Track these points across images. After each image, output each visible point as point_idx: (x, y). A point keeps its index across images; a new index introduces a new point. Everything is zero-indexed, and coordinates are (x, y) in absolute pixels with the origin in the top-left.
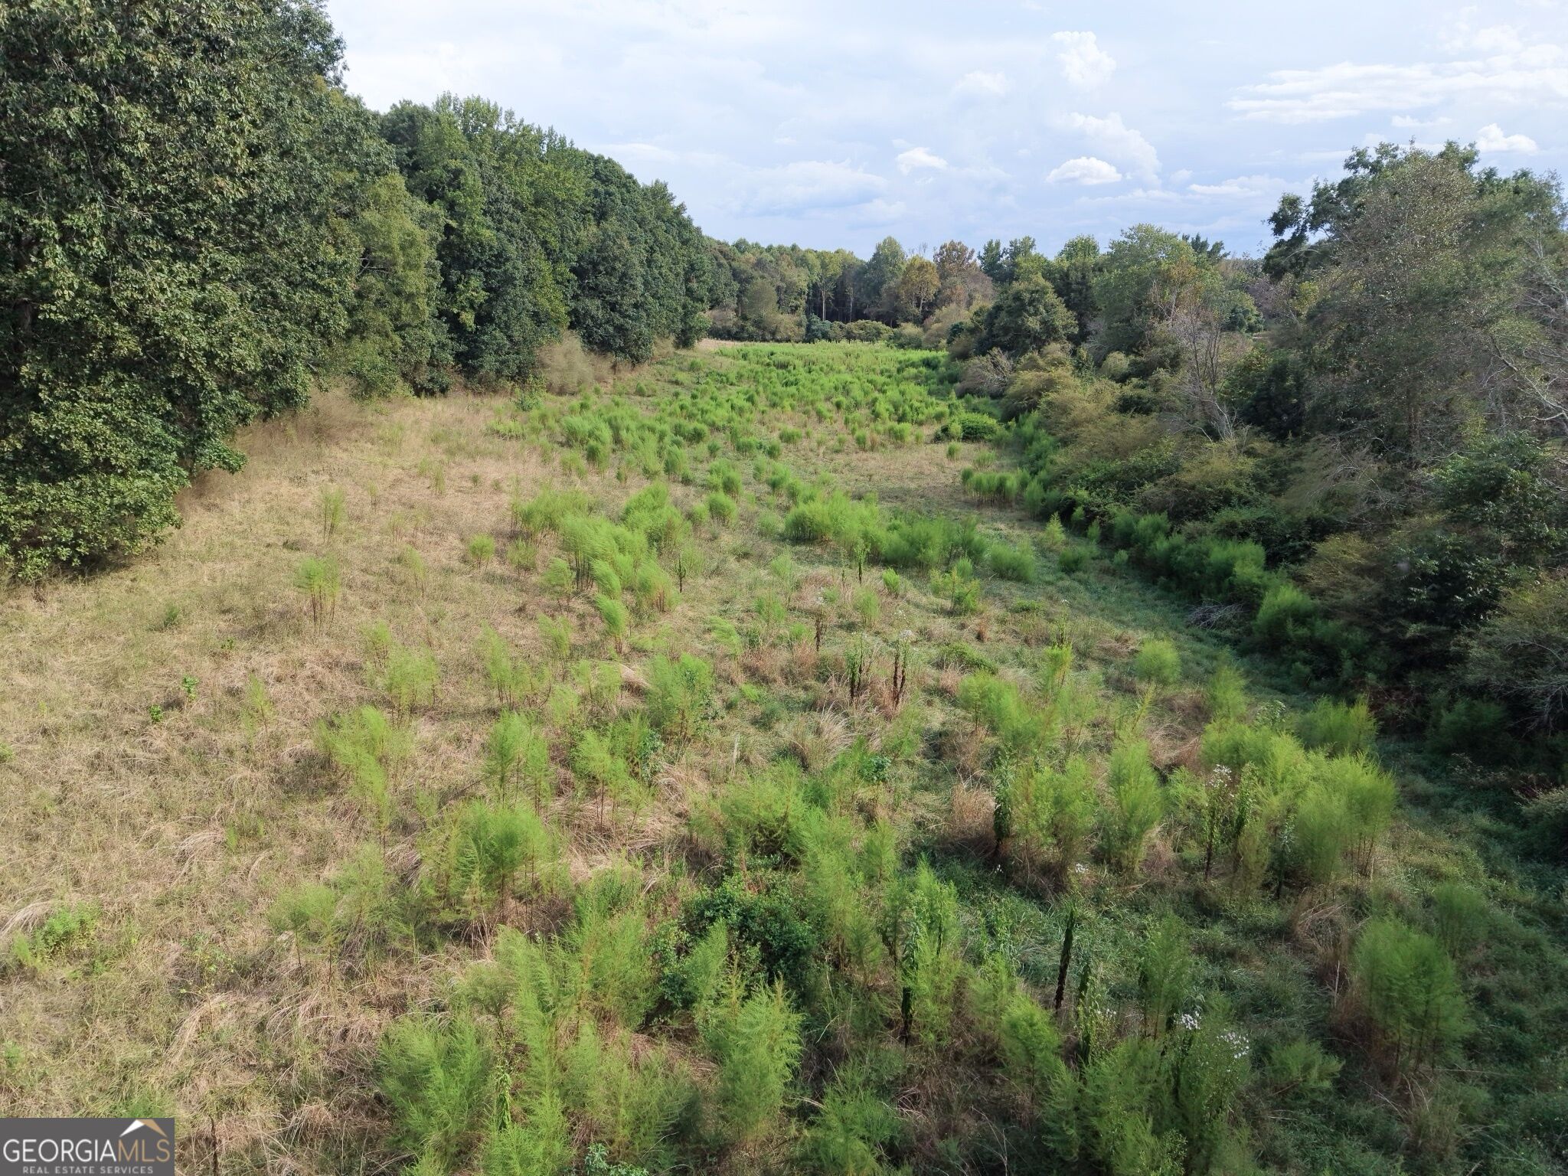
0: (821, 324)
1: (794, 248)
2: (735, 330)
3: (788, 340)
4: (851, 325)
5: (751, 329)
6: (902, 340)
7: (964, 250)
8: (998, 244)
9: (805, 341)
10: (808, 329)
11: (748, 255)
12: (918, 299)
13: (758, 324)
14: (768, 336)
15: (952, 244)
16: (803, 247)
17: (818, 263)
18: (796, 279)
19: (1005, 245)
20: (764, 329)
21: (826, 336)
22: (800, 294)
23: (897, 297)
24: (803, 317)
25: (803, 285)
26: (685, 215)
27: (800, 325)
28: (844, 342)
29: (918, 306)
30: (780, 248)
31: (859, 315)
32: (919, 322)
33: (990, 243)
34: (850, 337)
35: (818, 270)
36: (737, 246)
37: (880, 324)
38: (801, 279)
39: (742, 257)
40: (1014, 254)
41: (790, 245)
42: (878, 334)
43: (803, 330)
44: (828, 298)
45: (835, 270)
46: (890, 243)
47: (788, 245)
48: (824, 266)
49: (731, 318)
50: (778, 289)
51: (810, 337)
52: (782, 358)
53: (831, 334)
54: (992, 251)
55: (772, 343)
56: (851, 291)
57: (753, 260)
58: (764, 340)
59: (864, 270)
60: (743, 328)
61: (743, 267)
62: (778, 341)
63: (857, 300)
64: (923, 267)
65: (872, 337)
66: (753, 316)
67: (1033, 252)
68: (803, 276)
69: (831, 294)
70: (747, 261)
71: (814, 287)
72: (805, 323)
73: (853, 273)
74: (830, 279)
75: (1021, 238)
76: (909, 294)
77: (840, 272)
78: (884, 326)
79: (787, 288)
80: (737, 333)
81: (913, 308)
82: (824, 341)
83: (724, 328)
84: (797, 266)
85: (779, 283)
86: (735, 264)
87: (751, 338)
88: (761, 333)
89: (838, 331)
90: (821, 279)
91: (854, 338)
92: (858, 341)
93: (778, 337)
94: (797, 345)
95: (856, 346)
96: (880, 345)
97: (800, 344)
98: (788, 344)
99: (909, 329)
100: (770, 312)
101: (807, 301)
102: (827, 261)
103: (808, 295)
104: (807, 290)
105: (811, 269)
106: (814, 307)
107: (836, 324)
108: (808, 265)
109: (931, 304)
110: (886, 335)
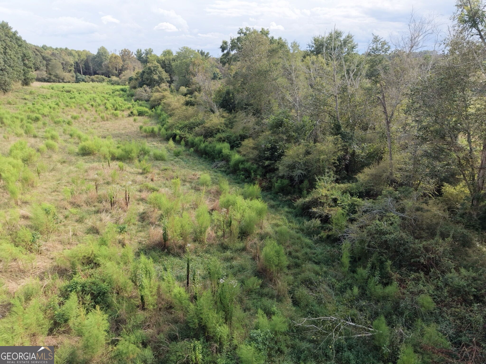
0: (81, 76)
1: (66, 49)
2: (47, 78)
3: (69, 82)
4: (93, 77)
5: (54, 78)
6: (112, 82)
7: (129, 52)
8: (141, 50)
9: (76, 82)
10: (76, 78)
11: (48, 51)
12: (116, 68)
13: (56, 76)
14: (61, 81)
15: (125, 49)
16: (70, 48)
17: (77, 55)
18: (69, 60)
19: (143, 51)
20: (59, 78)
21: (83, 80)
22: (71, 66)
23: (108, 67)
24: (74, 74)
25: (72, 62)
26: (18, 35)
27: (73, 77)
28: (91, 83)
29: (116, 70)
30: (61, 49)
31: (95, 73)
32: (118, 76)
33: (138, 50)
34: (93, 81)
35: (77, 57)
36: (43, 47)
37: (103, 77)
38: (71, 60)
39: (45, 51)
40: (147, 54)
41: (64, 48)
42: (103, 80)
43: (75, 79)
44: (82, 67)
45: (84, 57)
46: (103, 48)
48: (79, 56)
49: (44, 74)
50: (62, 64)
51: (78, 81)
52: (68, 89)
53: (86, 80)
54: (139, 52)
55: (63, 83)
56: (91, 65)
57: (50, 53)
58: (59, 82)
59: (94, 57)
60: (50, 78)
61: (47, 55)
62: (65, 82)
63: (93, 68)
64: (115, 57)
65: (101, 81)
66: (54, 74)
67: (153, 53)
68: (72, 59)
69: (83, 66)
70: (48, 53)
71: (77, 63)
72: (75, 76)
73: (91, 58)
74: (82, 60)
75: (148, 48)
76: (113, 67)
77: (86, 58)
78: (105, 77)
79: (66, 63)
80: (48, 80)
81: (114, 71)
82: (83, 82)
83: (42, 78)
84: (68, 55)
85: (62, 62)
86: (43, 54)
87: (54, 81)
88: (58, 80)
89: (88, 79)
90: (79, 60)
91: (95, 81)
92: (96, 82)
93: (65, 81)
94: (73, 84)
95: (96, 84)
96: (104, 84)
97: (74, 84)
98: (69, 84)
99: (114, 78)
100: (60, 72)
101: (75, 68)
102: (80, 54)
103: (75, 66)
104: (74, 64)
105: (74, 57)
106: (77, 70)
107: (87, 76)
108: (73, 55)
109: (121, 70)
110: (106, 80)
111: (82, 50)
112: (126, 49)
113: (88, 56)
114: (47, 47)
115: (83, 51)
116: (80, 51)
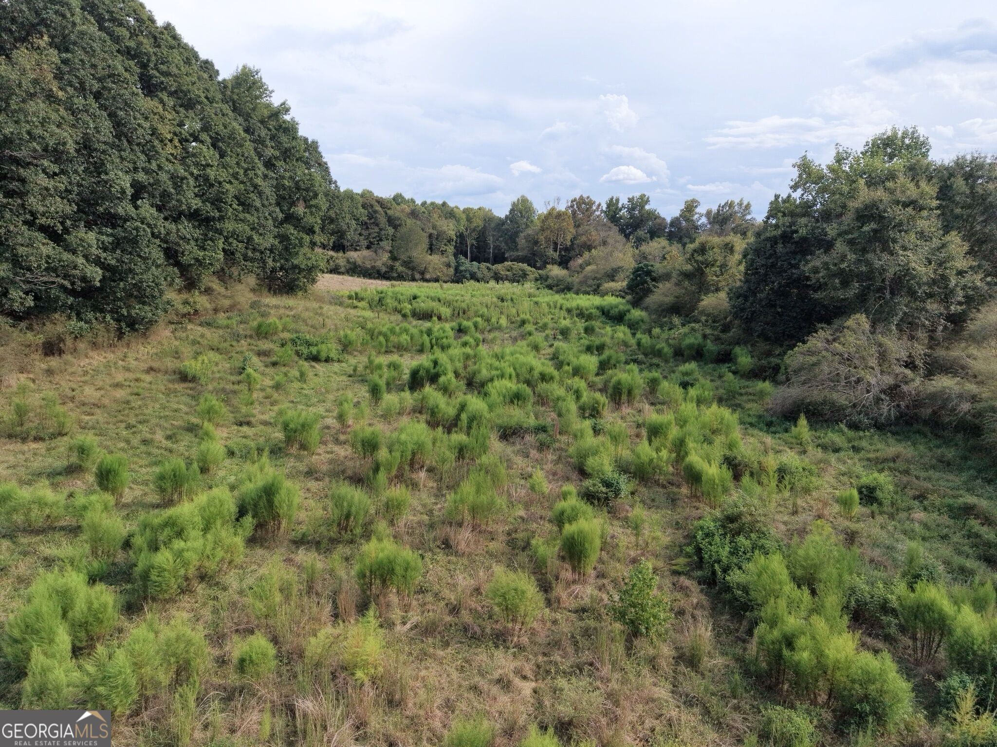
0: (467, 264)
1: (444, 204)
2: (384, 269)
3: (436, 280)
4: (498, 267)
5: (400, 269)
6: (550, 281)
7: (591, 203)
8: (618, 200)
9: (453, 281)
10: (456, 269)
11: (403, 206)
12: (556, 244)
13: (408, 264)
14: (417, 276)
15: (581, 197)
16: (451, 204)
17: (464, 216)
18: (445, 228)
19: (624, 201)
20: (413, 269)
21: (474, 277)
22: (449, 241)
23: (536, 243)
24: (452, 258)
25: (452, 234)
26: (287, 118)
27: (448, 265)
28: (492, 283)
29: (555, 250)
30: (432, 204)
31: (499, 258)
32: (564, 263)
33: (612, 199)
34: (498, 278)
35: (464, 222)
36: (394, 199)
37: (525, 266)
38: (450, 229)
39: (398, 207)
40: (631, 210)
41: (441, 202)
42: (525, 275)
43: (452, 271)
44: (472, 245)
45: (478, 223)
46: (524, 201)
47: (439, 202)
48: (469, 219)
49: (383, 259)
50: (430, 236)
51: (458, 278)
53: (479, 275)
54: (612, 204)
55: (421, 283)
56: (490, 240)
57: (408, 210)
58: (413, 279)
59: (501, 223)
60: (392, 268)
61: (398, 214)
62: (427, 281)
63: (495, 247)
64: (559, 215)
65: (518, 278)
66: (403, 257)
67: (647, 207)
68: (452, 226)
69: (475, 243)
70: (403, 211)
71: (461, 236)
72: (453, 263)
73: (493, 225)
74: (474, 230)
75: (637, 195)
76: (548, 240)
77: (481, 224)
78: (529, 268)
79: (438, 235)
80: (386, 272)
81: (551, 252)
82: (472, 282)
83: (373, 267)
84: (446, 218)
85: (431, 231)
86: (390, 212)
87: (401, 278)
88: (410, 273)
89: (486, 272)
90: (467, 229)
91: (502, 279)
92: (506, 283)
93: (428, 276)
94: (445, 286)
95: (506, 288)
96: (529, 286)
97: (449, 285)
98: (436, 285)
99: (556, 271)
100: (420, 254)
101: (455, 247)
102: (471, 215)
103: (456, 242)
104: (455, 238)
105: (458, 221)
106: (460, 251)
107: (484, 265)
108: (455, 217)
109: (567, 249)
110: (532, 277)
111: (476, 207)
112: (585, 196)
113: (489, 219)
114: (403, 198)
115: (480, 209)
116: (472, 209)
